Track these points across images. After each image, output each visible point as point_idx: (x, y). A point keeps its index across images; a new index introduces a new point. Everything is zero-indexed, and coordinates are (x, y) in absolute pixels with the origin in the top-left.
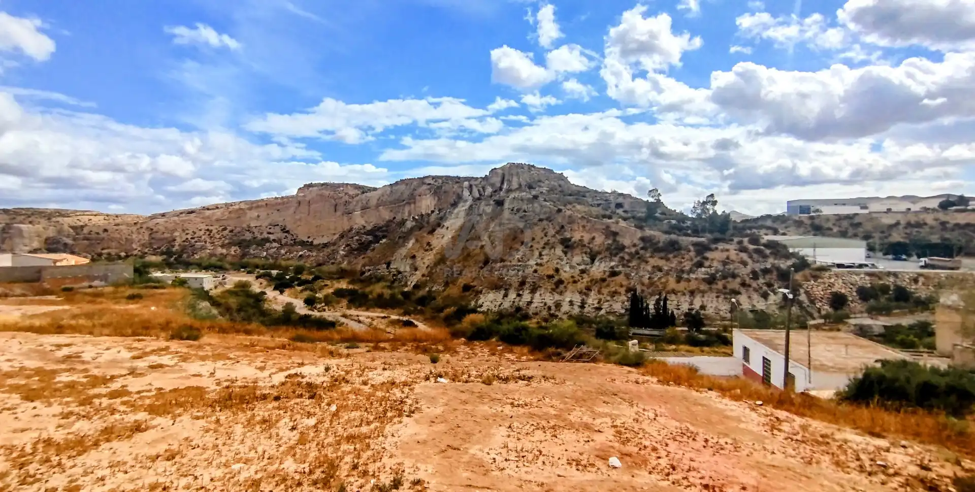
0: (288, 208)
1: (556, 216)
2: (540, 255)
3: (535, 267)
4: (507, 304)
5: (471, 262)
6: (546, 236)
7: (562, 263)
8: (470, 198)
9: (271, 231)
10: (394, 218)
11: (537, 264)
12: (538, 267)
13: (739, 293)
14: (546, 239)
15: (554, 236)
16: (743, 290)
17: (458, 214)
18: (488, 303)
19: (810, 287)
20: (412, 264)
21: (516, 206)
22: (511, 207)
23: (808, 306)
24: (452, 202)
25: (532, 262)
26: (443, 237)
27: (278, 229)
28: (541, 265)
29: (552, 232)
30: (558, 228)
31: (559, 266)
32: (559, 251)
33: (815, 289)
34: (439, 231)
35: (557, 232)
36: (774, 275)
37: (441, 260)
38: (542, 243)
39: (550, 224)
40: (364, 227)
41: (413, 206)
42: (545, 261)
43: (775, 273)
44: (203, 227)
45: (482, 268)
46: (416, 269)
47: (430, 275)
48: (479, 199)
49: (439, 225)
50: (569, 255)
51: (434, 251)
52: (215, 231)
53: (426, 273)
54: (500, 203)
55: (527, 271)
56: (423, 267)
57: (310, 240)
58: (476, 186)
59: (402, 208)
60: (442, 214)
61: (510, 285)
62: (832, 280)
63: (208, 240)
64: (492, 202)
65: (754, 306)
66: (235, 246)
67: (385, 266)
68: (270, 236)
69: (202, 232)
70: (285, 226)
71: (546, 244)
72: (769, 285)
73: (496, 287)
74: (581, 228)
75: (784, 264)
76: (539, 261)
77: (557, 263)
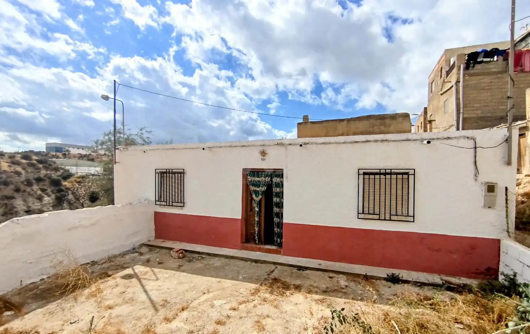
13: (12, 198)
16: (16, 195)
19: (76, 189)
23: (75, 202)
33: (79, 190)
36: (47, 182)
43: (48, 181)
62: (90, 184)
65: (29, 207)
72: (43, 190)
75: (55, 175)
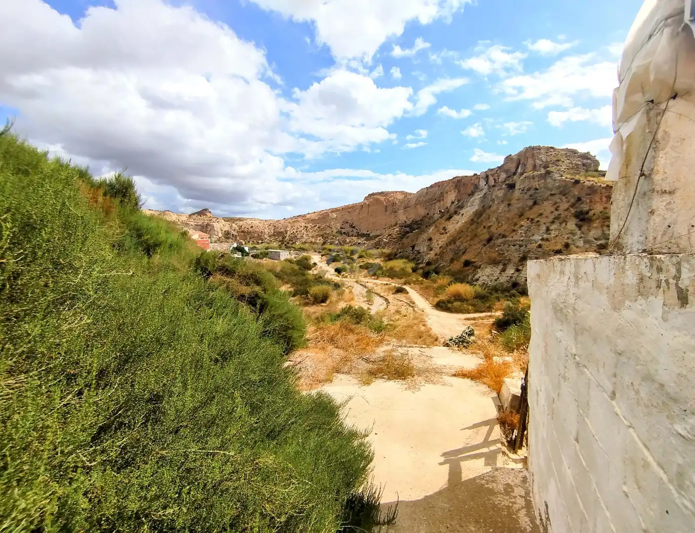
0: (354, 211)
1: (572, 189)
2: (548, 229)
3: (540, 242)
4: (503, 279)
5: (476, 240)
6: (557, 209)
7: (574, 238)
8: (486, 187)
9: (343, 227)
10: (428, 214)
11: (542, 239)
12: (544, 243)
14: (557, 213)
15: (567, 209)
17: (473, 202)
18: (485, 278)
20: (428, 245)
21: (526, 184)
22: (522, 187)
24: (470, 192)
25: (537, 237)
26: (457, 223)
27: (348, 225)
28: (547, 240)
29: (564, 206)
30: (572, 201)
31: (569, 241)
32: (572, 225)
34: (456, 217)
35: (573, 206)
37: (453, 241)
38: (551, 218)
39: (563, 198)
40: (406, 222)
41: (442, 203)
42: (553, 235)
44: (303, 224)
45: (485, 245)
46: (431, 250)
47: (441, 255)
48: (494, 186)
49: (456, 213)
50: (585, 228)
51: (448, 234)
52: (309, 227)
53: (438, 253)
54: (512, 187)
55: (529, 246)
56: (437, 248)
57: (368, 233)
58: (492, 175)
59: (434, 205)
60: (460, 204)
61: (510, 260)
63: (305, 233)
64: (504, 186)
66: (320, 236)
67: (411, 249)
68: (342, 230)
69: (303, 228)
70: (353, 223)
71: (557, 218)
73: (494, 263)
74: (604, 199)
76: (545, 236)
77: (568, 238)
